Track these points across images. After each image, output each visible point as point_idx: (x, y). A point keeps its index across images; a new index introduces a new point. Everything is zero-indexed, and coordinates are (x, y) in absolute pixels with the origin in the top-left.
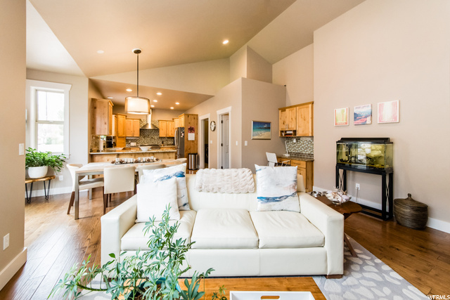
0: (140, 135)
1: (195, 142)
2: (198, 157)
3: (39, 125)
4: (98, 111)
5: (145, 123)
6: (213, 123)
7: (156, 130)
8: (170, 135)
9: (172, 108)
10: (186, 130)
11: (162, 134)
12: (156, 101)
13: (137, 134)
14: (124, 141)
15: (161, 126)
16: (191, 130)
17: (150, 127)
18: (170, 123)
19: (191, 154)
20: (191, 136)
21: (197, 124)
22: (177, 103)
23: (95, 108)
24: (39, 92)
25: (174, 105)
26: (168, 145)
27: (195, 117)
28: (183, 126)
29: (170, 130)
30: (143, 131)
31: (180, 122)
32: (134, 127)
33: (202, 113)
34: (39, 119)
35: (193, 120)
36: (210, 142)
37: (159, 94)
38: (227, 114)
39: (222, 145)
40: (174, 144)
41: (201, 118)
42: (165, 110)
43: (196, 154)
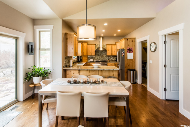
0: (95, 54)
1: (133, 60)
2: (136, 73)
3: (41, 51)
4: (68, 40)
5: (98, 46)
6: (153, 44)
7: (105, 51)
8: (114, 54)
9: (115, 35)
10: (126, 51)
11: (108, 53)
12: (104, 31)
13: (94, 54)
14: (86, 58)
15: (108, 48)
16: (130, 50)
17: (101, 49)
18: (114, 46)
19: (131, 70)
20: (130, 56)
21: (135, 46)
22: (119, 31)
23: (67, 39)
24: (41, 33)
25: (116, 33)
26: (112, 61)
27: (133, 40)
28: (123, 47)
29: (114, 51)
30: (97, 52)
31: (121, 44)
32: (92, 49)
33: (139, 36)
34: (41, 48)
35: (131, 43)
36: (149, 62)
37: (106, 24)
38: (177, 34)
39: (165, 66)
40: (116, 61)
41: (139, 41)
42: (110, 37)
43: (134, 70)
